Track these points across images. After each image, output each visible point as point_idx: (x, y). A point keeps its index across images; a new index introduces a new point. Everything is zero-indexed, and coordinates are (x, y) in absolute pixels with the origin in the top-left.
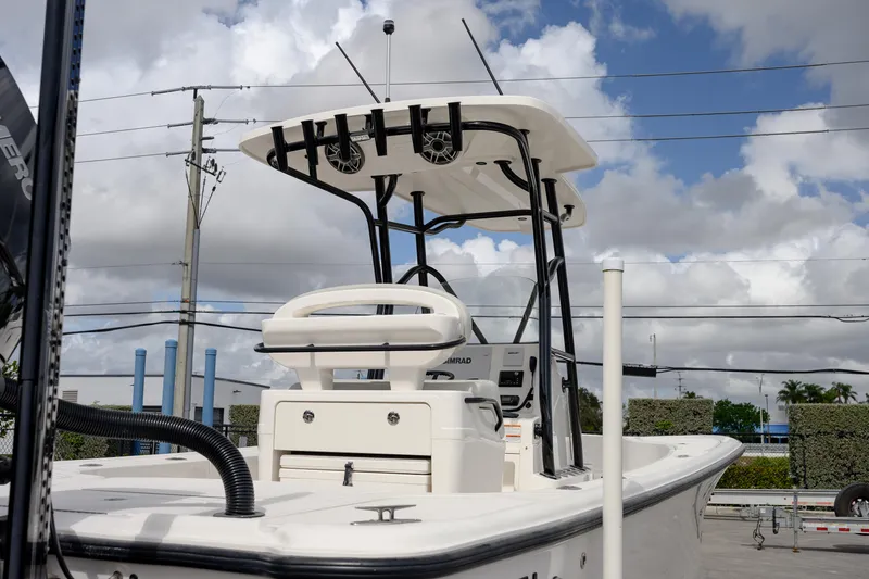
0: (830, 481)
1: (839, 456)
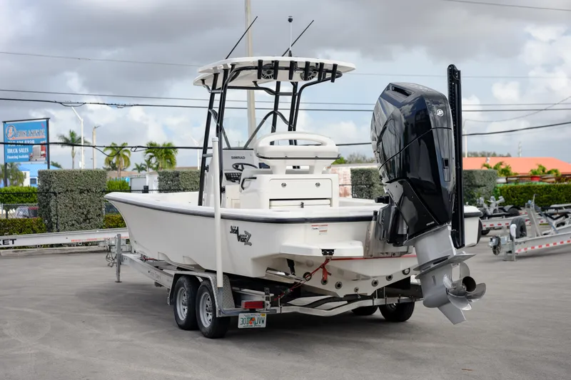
0: (73, 225)
1: (80, 207)
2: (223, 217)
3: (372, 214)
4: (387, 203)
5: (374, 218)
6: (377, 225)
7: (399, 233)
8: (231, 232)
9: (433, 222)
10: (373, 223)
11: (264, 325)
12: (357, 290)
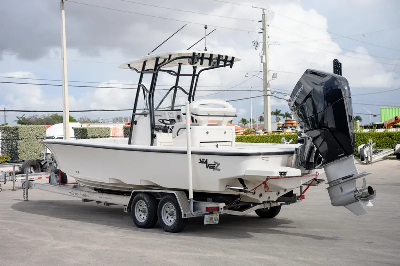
2: (193, 153)
3: (294, 150)
4: (303, 143)
5: (295, 152)
6: (298, 156)
7: (311, 161)
8: (200, 163)
9: (344, 154)
10: (295, 155)
11: (217, 222)
12: (269, 198)
